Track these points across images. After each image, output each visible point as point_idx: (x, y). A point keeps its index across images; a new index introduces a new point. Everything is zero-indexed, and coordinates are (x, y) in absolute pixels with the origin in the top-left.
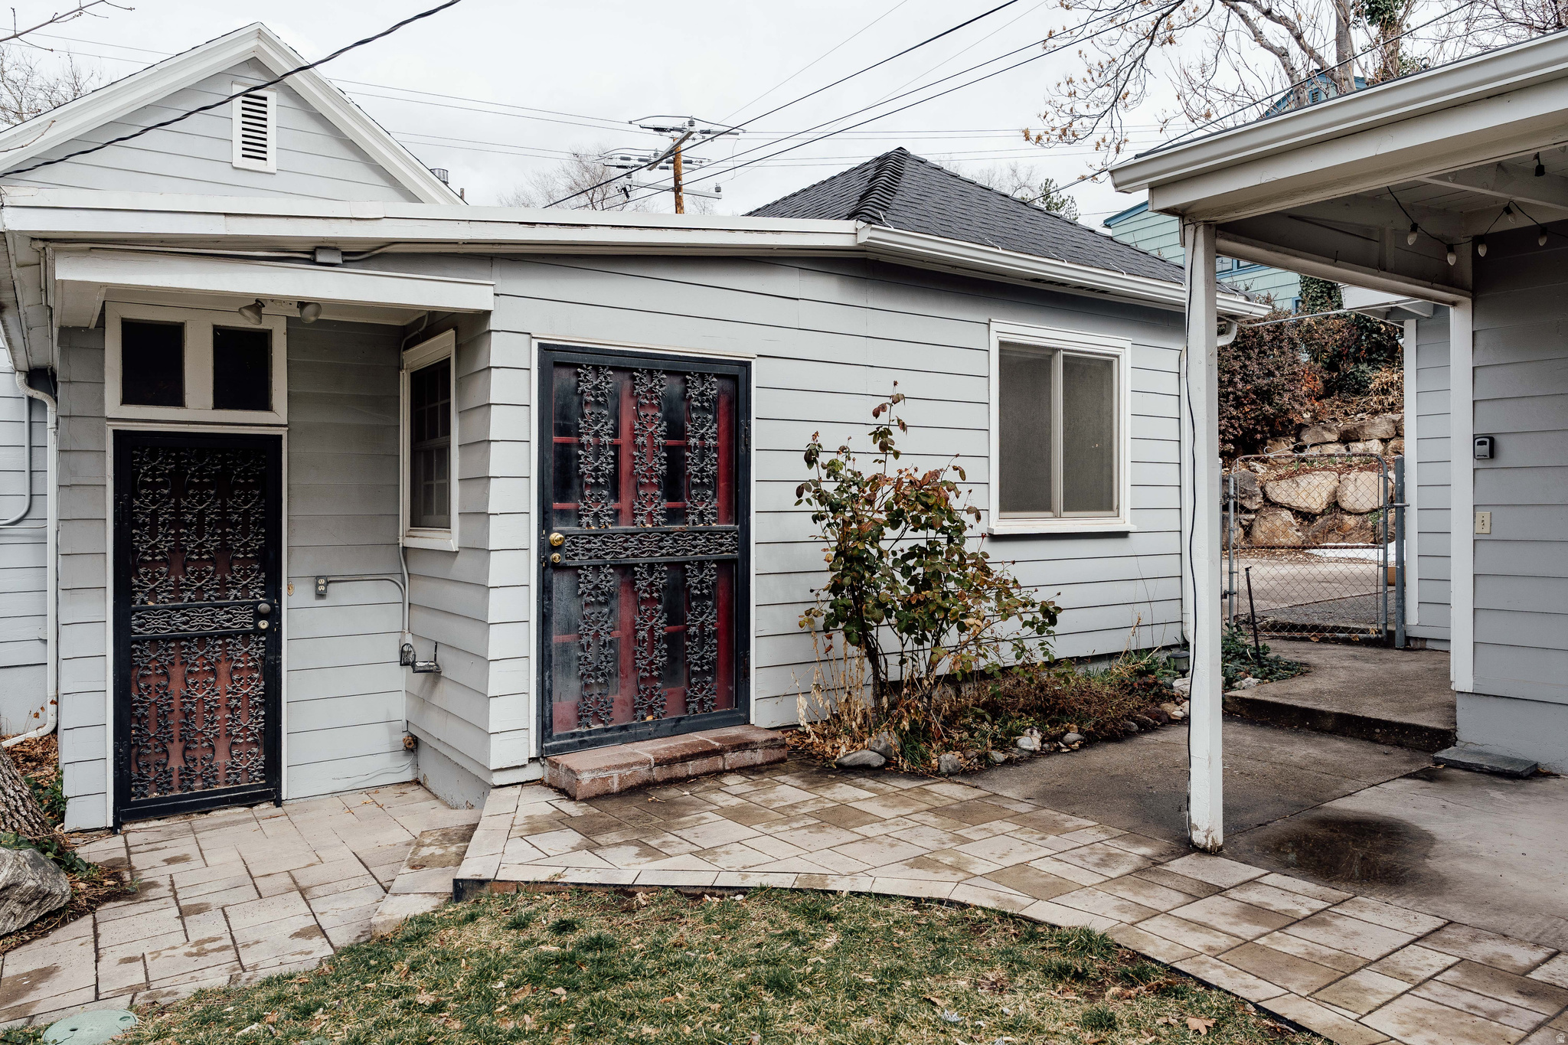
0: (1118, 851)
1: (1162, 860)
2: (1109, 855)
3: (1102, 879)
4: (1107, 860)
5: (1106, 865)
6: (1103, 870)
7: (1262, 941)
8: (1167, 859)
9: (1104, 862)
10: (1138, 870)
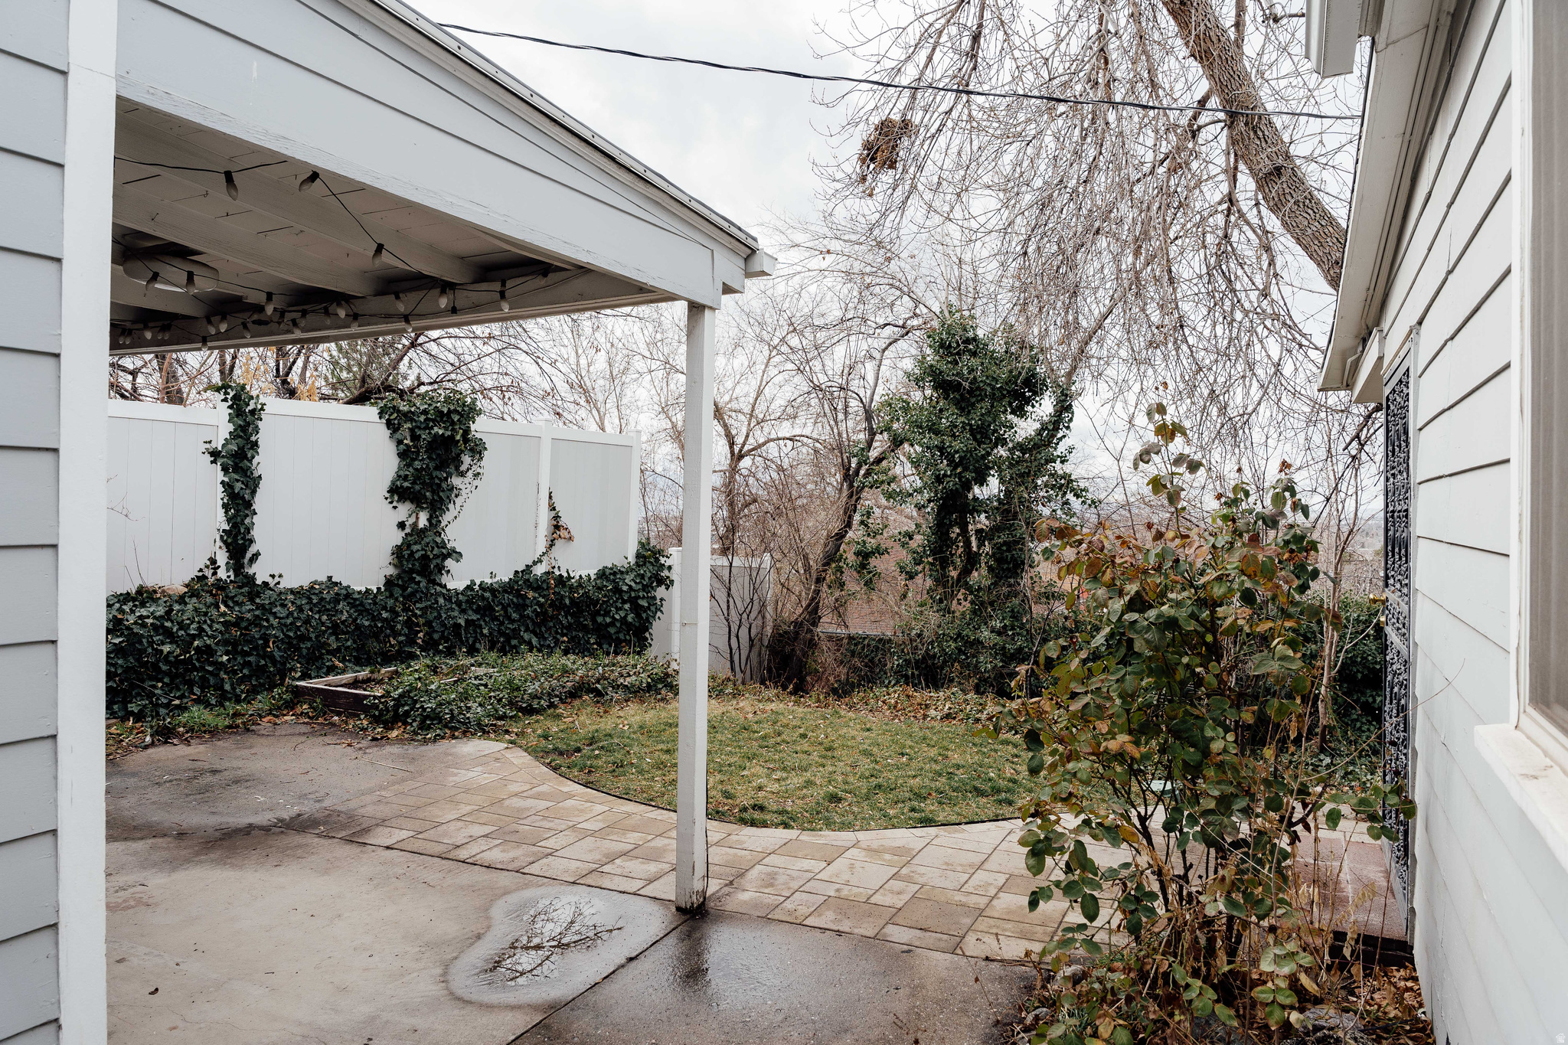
0: (766, 891)
1: (727, 890)
2: (772, 885)
3: (765, 862)
4: (770, 881)
5: (769, 874)
6: (769, 869)
7: (650, 837)
8: (723, 891)
9: (772, 876)
10: (742, 875)
